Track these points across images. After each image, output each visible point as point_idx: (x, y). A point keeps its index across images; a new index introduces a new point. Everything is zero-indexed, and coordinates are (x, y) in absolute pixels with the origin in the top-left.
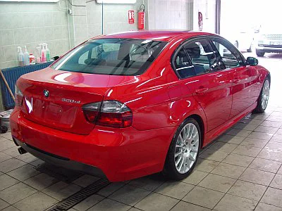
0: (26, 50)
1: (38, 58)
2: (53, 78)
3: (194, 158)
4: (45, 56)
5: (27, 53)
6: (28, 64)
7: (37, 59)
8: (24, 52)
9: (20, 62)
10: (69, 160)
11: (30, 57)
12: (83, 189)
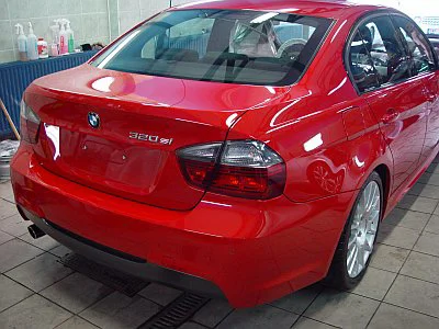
0: (31, 30)
1: (54, 47)
2: (90, 85)
3: (370, 243)
4: (66, 44)
5: (32, 36)
6: (35, 56)
7: (51, 48)
8: (27, 34)
9: (21, 54)
10: (145, 261)
11: (40, 43)
12: (163, 309)
